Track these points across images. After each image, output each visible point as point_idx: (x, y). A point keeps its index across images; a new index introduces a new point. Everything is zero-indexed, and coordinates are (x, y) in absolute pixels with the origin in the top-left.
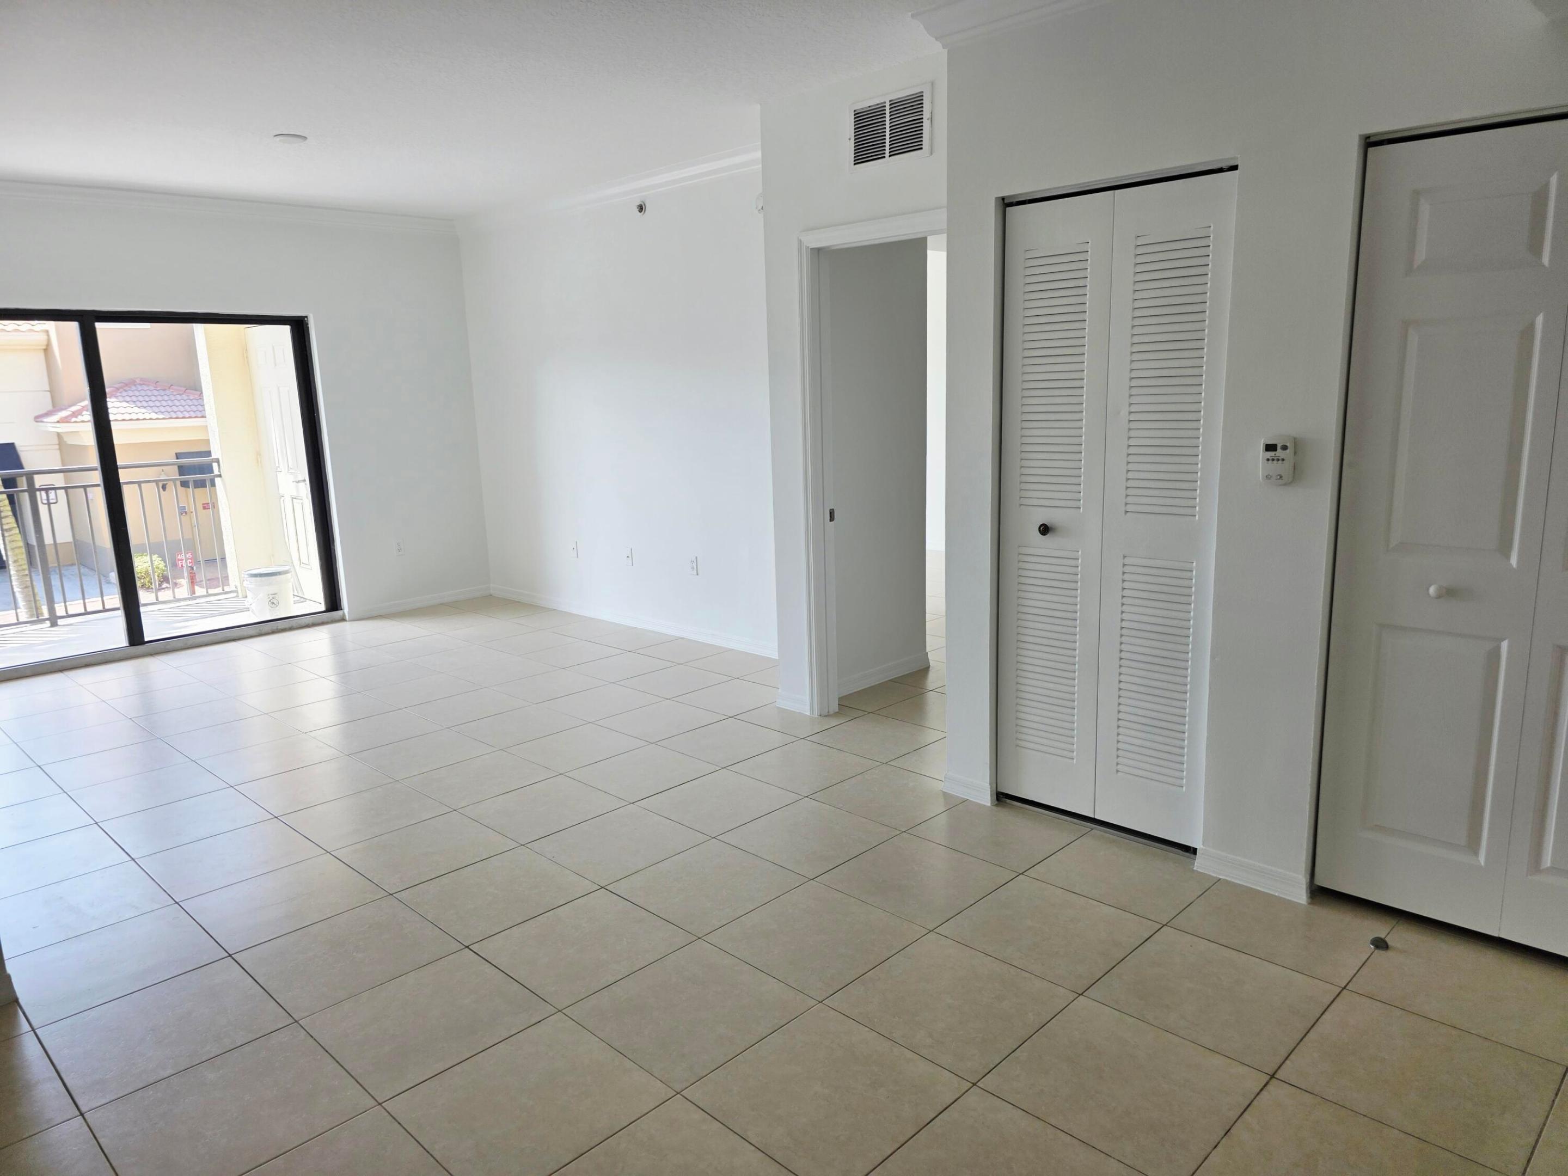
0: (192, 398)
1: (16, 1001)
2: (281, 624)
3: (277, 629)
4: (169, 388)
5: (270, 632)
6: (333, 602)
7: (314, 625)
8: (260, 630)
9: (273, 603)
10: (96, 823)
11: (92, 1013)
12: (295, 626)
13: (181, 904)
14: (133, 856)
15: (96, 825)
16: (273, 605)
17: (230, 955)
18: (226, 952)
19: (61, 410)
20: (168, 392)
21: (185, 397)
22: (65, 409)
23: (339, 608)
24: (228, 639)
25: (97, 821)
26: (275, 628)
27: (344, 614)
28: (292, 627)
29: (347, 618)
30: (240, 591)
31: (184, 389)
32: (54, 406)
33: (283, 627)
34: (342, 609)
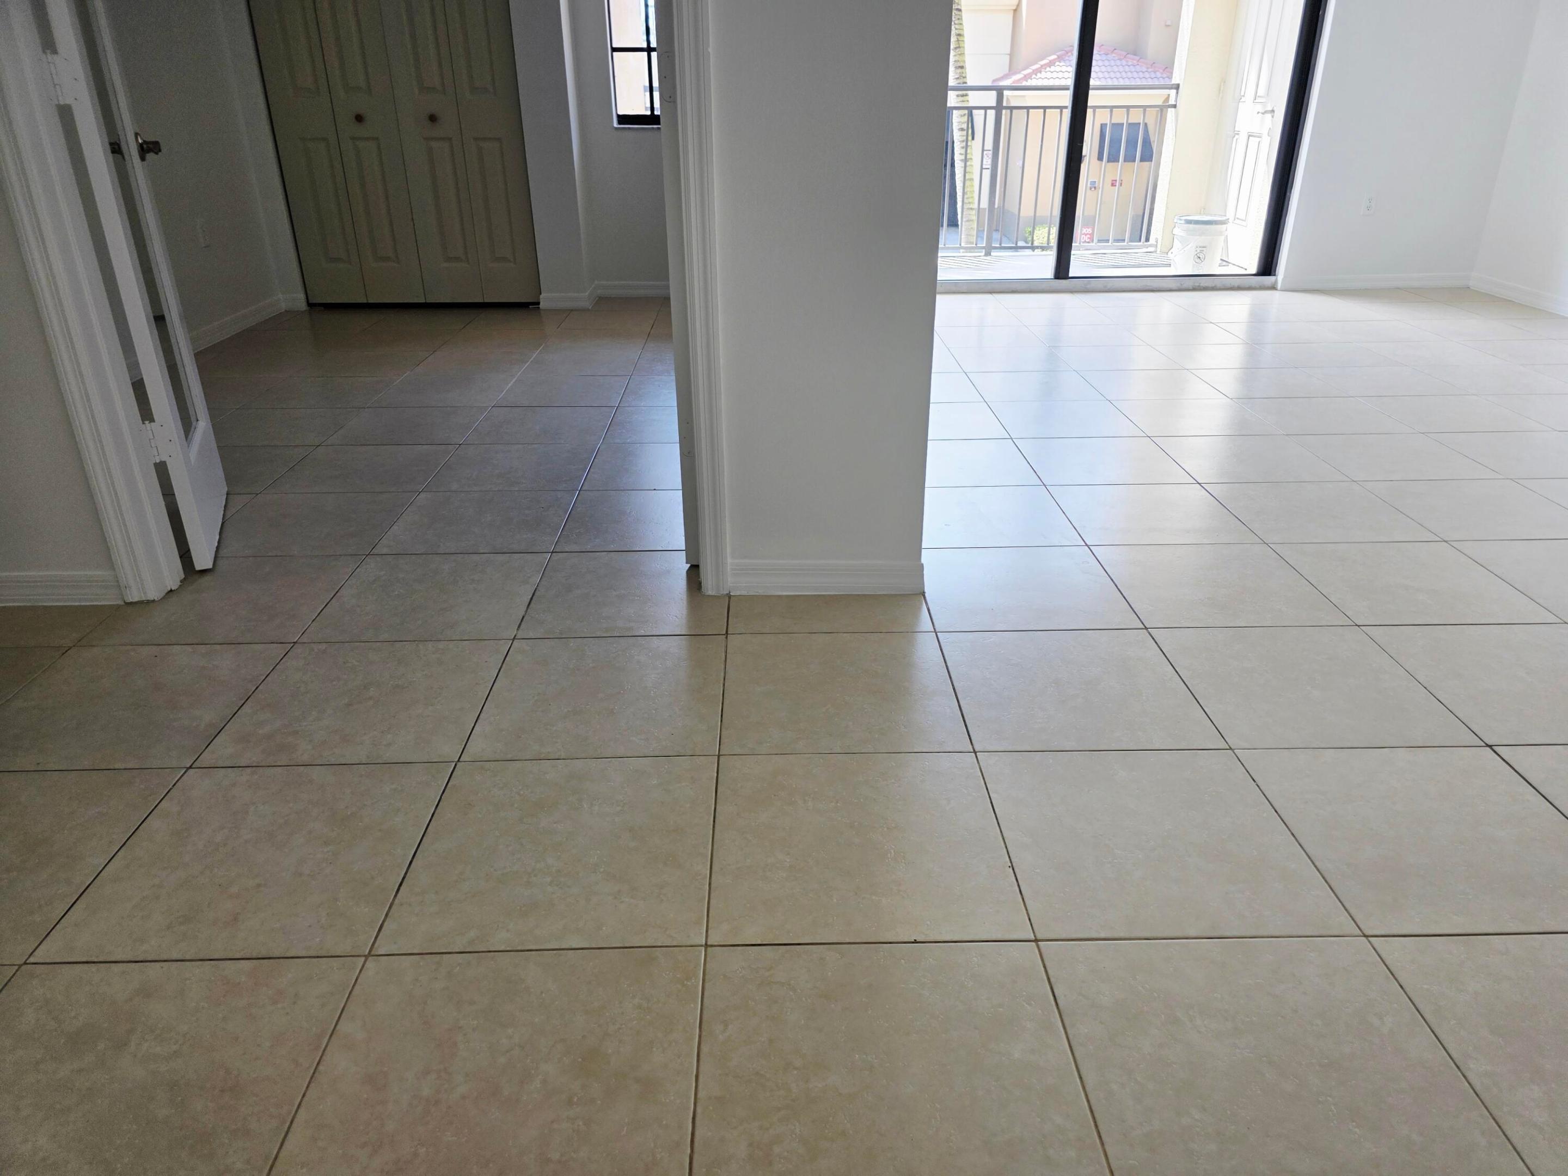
0: (1130, 63)
1: (923, 594)
2: (1204, 282)
3: (1199, 286)
4: (1112, 52)
5: (1191, 288)
6: (1268, 266)
7: (1239, 288)
8: (1181, 285)
9: (1199, 258)
10: (1012, 438)
11: (994, 637)
12: (1219, 285)
13: (1091, 549)
14: (1044, 483)
15: (1011, 440)
16: (1198, 260)
17: (1146, 628)
18: (1143, 623)
19: (1015, 73)
20: (1110, 57)
21: (1124, 62)
22: (1019, 72)
23: (1273, 273)
24: (1147, 288)
25: (1012, 437)
26: (1198, 285)
27: (1276, 282)
28: (1215, 286)
29: (1279, 286)
30: (1159, 246)
31: (1124, 53)
32: (1010, 70)
33: (1206, 285)
34: (1275, 275)
